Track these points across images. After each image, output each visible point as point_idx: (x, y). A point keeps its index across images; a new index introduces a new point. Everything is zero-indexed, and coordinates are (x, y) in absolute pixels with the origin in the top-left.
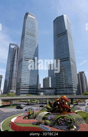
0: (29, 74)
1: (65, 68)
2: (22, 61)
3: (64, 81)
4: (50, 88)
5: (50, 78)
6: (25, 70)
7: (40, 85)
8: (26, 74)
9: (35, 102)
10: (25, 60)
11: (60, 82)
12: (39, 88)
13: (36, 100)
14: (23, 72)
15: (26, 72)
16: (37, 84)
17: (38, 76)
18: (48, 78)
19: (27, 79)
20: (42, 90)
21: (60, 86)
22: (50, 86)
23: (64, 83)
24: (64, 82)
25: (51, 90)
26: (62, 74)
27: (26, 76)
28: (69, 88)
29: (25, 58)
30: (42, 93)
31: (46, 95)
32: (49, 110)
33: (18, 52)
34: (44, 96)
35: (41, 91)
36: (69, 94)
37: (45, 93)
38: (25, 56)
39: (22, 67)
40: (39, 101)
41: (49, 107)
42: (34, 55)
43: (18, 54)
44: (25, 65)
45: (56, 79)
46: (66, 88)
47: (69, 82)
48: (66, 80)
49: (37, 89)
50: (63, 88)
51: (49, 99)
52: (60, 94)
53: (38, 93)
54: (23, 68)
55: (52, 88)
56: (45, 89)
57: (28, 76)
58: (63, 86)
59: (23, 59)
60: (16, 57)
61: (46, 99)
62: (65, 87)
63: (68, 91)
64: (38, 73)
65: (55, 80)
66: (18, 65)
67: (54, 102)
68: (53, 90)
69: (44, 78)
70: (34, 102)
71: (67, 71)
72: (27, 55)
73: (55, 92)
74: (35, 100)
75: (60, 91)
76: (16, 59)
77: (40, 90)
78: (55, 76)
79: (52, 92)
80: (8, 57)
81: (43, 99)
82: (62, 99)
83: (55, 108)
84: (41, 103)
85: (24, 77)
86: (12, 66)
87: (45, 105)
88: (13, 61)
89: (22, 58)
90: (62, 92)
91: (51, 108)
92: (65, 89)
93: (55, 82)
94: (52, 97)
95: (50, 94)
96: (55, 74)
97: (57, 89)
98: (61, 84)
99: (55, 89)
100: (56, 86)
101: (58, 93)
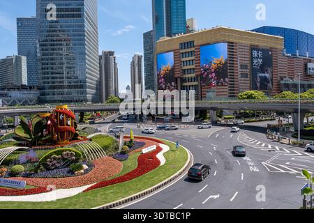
1: (68, 35)
3: (65, 70)
4: (25, 85)
5: (24, 59)
11: (53, 73)
18: (18, 59)
21: (53, 83)
22: (25, 82)
23: (65, 75)
24: (65, 72)
25: (25, 92)
26: (60, 52)
28: (77, 87)
31: (13, 104)
32: (23, 142)
34: (5, 107)
36: (76, 101)
37: (8, 101)
41: (21, 133)
45: (43, 64)
46: (69, 87)
47: (78, 73)
48: (70, 68)
50: (62, 87)
51: (20, 114)
52: (53, 102)
55: (31, 88)
56: (9, 89)
58: (60, 82)
61: (13, 115)
62: (66, 84)
63: (74, 94)
65: (40, 67)
67: (36, 120)
68: (33, 92)
71: (74, 45)
73: (39, 98)
75: (54, 94)
78: (39, 55)
79: (31, 96)
82: (58, 113)
83: (40, 134)
87: (10, 131)
90: (58, 97)
91: (28, 136)
92: (66, 90)
93: (40, 71)
94: (30, 110)
95: (25, 103)
96: (38, 50)
97: (44, 88)
98: (56, 78)
99: (40, 88)
100: (41, 81)
101: (47, 99)
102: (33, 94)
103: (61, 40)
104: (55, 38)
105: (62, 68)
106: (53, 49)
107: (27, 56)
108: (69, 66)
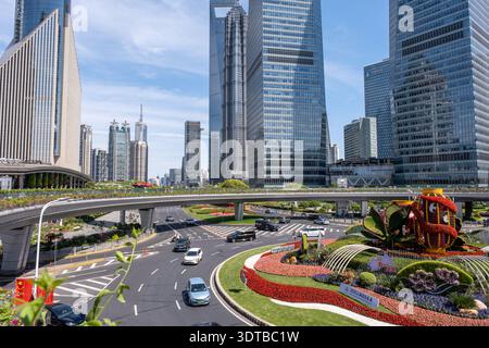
0: (288, 112)
1: (440, 72)
2: (260, 63)
3: (435, 131)
4: (374, 158)
5: (373, 121)
6: (273, 99)
7: (333, 150)
8: (279, 112)
9: (318, 209)
10: (270, 59)
11: (415, 137)
12: (329, 162)
13: (322, 204)
14: (269, 105)
15: (280, 106)
16: (323, 145)
17: (325, 115)
18: (366, 122)
19: (285, 131)
20: (340, 168)
21: (415, 152)
22: (374, 153)
23: (433, 140)
24: (435, 135)
25: (375, 168)
26: (425, 102)
27: (278, 118)
28: (457, 157)
29: (269, 51)
30: (342, 181)
31: (359, 185)
32: (374, 241)
33: (242, 33)
34: (351, 188)
35: (339, 173)
36: (457, 182)
37: (353, 181)
38: (269, 44)
39: (262, 85)
40: (331, 206)
41: (372, 227)
42: (305, 36)
43: (242, 39)
44: (274, 80)
45: (400, 125)
46: (443, 158)
47: (458, 133)
48: (443, 126)
49: (323, 164)
50: (430, 159)
51: (368, 199)
52: (416, 182)
53: (327, 179)
54: (266, 92)
55: (382, 161)
56: (354, 165)
57: (285, 119)
58: (428, 151)
59: (265, 54)
60: (237, 50)
61: (359, 200)
62: (436, 151)
63: (452, 169)
64: (325, 107)
65: (395, 130)
66: (248, 80)
67: (391, 210)
68: (386, 167)
69: (350, 123)
70: (312, 209)
71: (450, 86)
72: (279, 39)
73: (393, 176)
74: (316, 202)
75: (417, 171)
76: (237, 60)
77: (335, 168)
78: (393, 112)
79: (383, 174)
80: (211, 56)
81: (346, 200)
82: (426, 201)
83: (397, 232)
84: (340, 214)
85: (274, 125)
86: (229, 85)
87: (358, 222)
88: (230, 68)
89: (261, 54)
90: (422, 175)
91: (380, 232)
92: (436, 164)
93: (395, 136)
94: (382, 194)
95: (374, 184)
96: (392, 106)
97: (401, 162)
98: (420, 144)
99: (394, 162)
100: (396, 151)
101: (406, 178)
102: (386, 171)
103: (427, 84)
104: (417, 83)
105: (429, 128)
106: (414, 101)
107: (377, 116)
108: (441, 122)
